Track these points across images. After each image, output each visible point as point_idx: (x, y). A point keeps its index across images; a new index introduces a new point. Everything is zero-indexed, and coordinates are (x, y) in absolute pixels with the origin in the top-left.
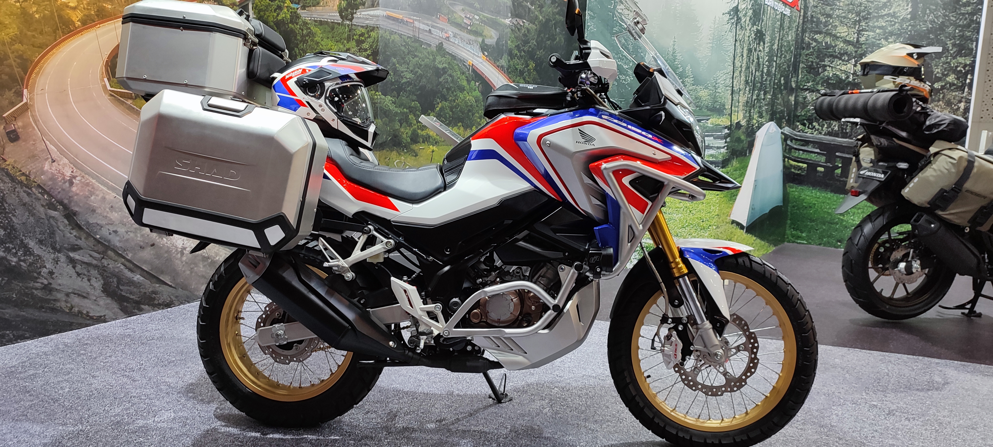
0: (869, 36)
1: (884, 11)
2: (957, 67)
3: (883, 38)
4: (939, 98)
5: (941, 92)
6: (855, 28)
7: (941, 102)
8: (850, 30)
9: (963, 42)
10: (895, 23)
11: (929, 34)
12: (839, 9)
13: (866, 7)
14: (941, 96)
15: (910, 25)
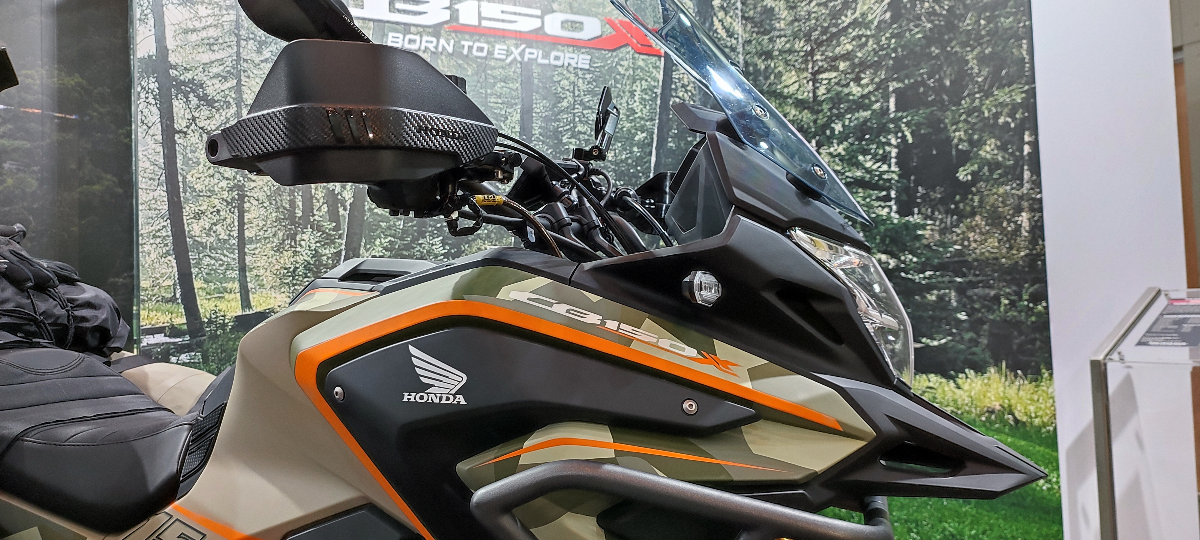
0: (830, 79)
1: (846, 16)
2: (997, 116)
3: (852, 80)
4: (973, 208)
5: (974, 189)
6: (807, 69)
7: (978, 218)
8: (801, 77)
9: (1000, 48)
10: (868, 37)
11: (929, 47)
12: (780, 37)
13: (817, 19)
14: (976, 199)
15: (892, 37)
